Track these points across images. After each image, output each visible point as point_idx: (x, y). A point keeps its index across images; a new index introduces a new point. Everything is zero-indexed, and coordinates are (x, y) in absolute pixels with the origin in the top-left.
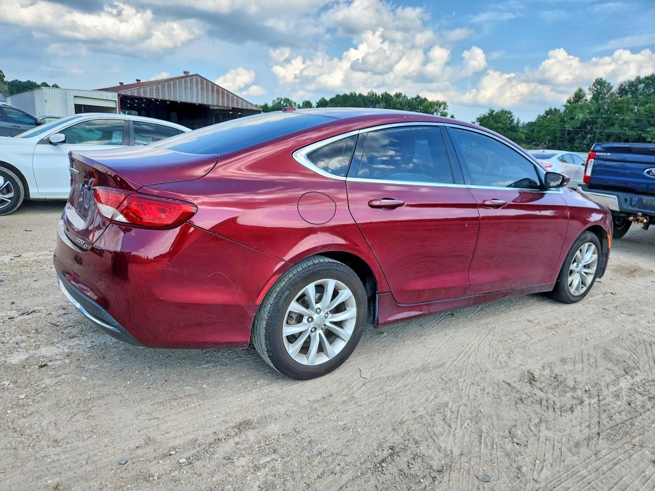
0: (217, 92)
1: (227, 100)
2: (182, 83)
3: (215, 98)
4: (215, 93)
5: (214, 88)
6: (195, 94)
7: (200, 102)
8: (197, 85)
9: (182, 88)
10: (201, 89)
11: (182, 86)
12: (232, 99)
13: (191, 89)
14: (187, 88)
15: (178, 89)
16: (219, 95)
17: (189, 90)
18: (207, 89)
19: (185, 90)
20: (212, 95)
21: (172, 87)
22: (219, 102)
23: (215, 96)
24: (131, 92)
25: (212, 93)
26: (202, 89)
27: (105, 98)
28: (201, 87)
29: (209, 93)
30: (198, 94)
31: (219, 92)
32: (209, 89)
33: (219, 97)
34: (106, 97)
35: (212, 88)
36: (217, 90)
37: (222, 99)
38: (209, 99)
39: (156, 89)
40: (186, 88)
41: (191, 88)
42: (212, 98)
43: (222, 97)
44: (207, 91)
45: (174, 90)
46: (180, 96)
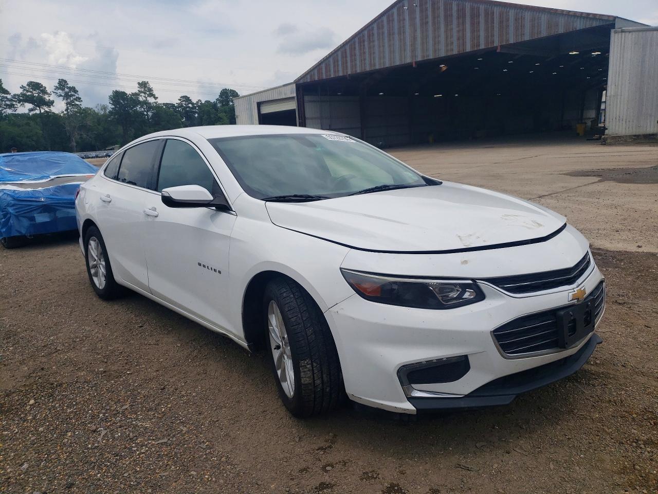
0: (458, 18)
1: (487, 30)
2: (383, 26)
3: (455, 34)
4: (455, 22)
5: (451, 9)
6: (408, 43)
7: (419, 59)
8: (412, 19)
9: (383, 39)
10: (422, 25)
11: (383, 33)
12: (501, 22)
13: (399, 33)
14: (393, 34)
15: (376, 43)
16: (464, 23)
17: (396, 37)
18: (434, 18)
19: (389, 40)
20: (446, 31)
21: (366, 43)
22: (464, 44)
23: (455, 30)
24: (311, 76)
25: (447, 25)
26: (424, 23)
27: (284, 97)
28: (421, 19)
29: (439, 28)
30: (415, 38)
31: (464, 16)
32: (439, 16)
33: (464, 30)
34: (285, 94)
35: (446, 10)
36: (458, 11)
37: (473, 32)
38: (439, 42)
39: (343, 57)
40: (390, 34)
41: (402, 31)
42: (447, 38)
43: (472, 24)
44: (434, 23)
45: (370, 48)
46: (380, 58)
